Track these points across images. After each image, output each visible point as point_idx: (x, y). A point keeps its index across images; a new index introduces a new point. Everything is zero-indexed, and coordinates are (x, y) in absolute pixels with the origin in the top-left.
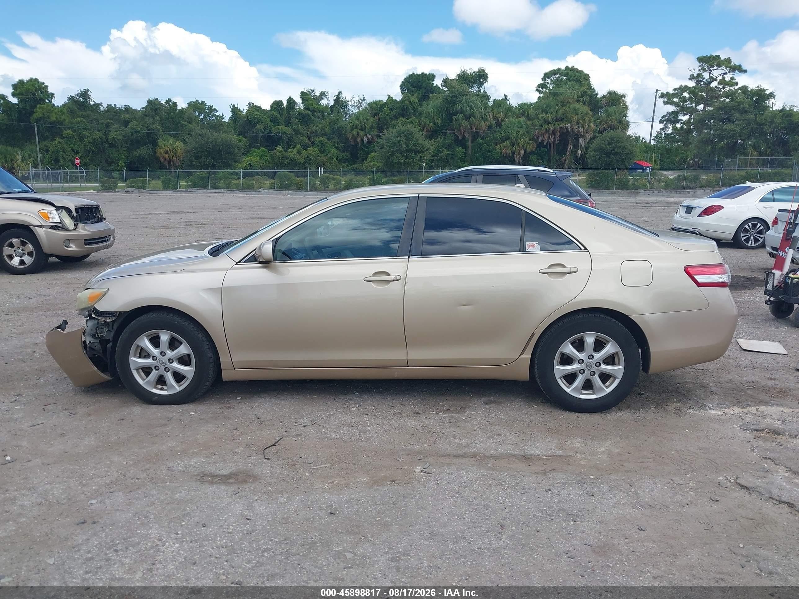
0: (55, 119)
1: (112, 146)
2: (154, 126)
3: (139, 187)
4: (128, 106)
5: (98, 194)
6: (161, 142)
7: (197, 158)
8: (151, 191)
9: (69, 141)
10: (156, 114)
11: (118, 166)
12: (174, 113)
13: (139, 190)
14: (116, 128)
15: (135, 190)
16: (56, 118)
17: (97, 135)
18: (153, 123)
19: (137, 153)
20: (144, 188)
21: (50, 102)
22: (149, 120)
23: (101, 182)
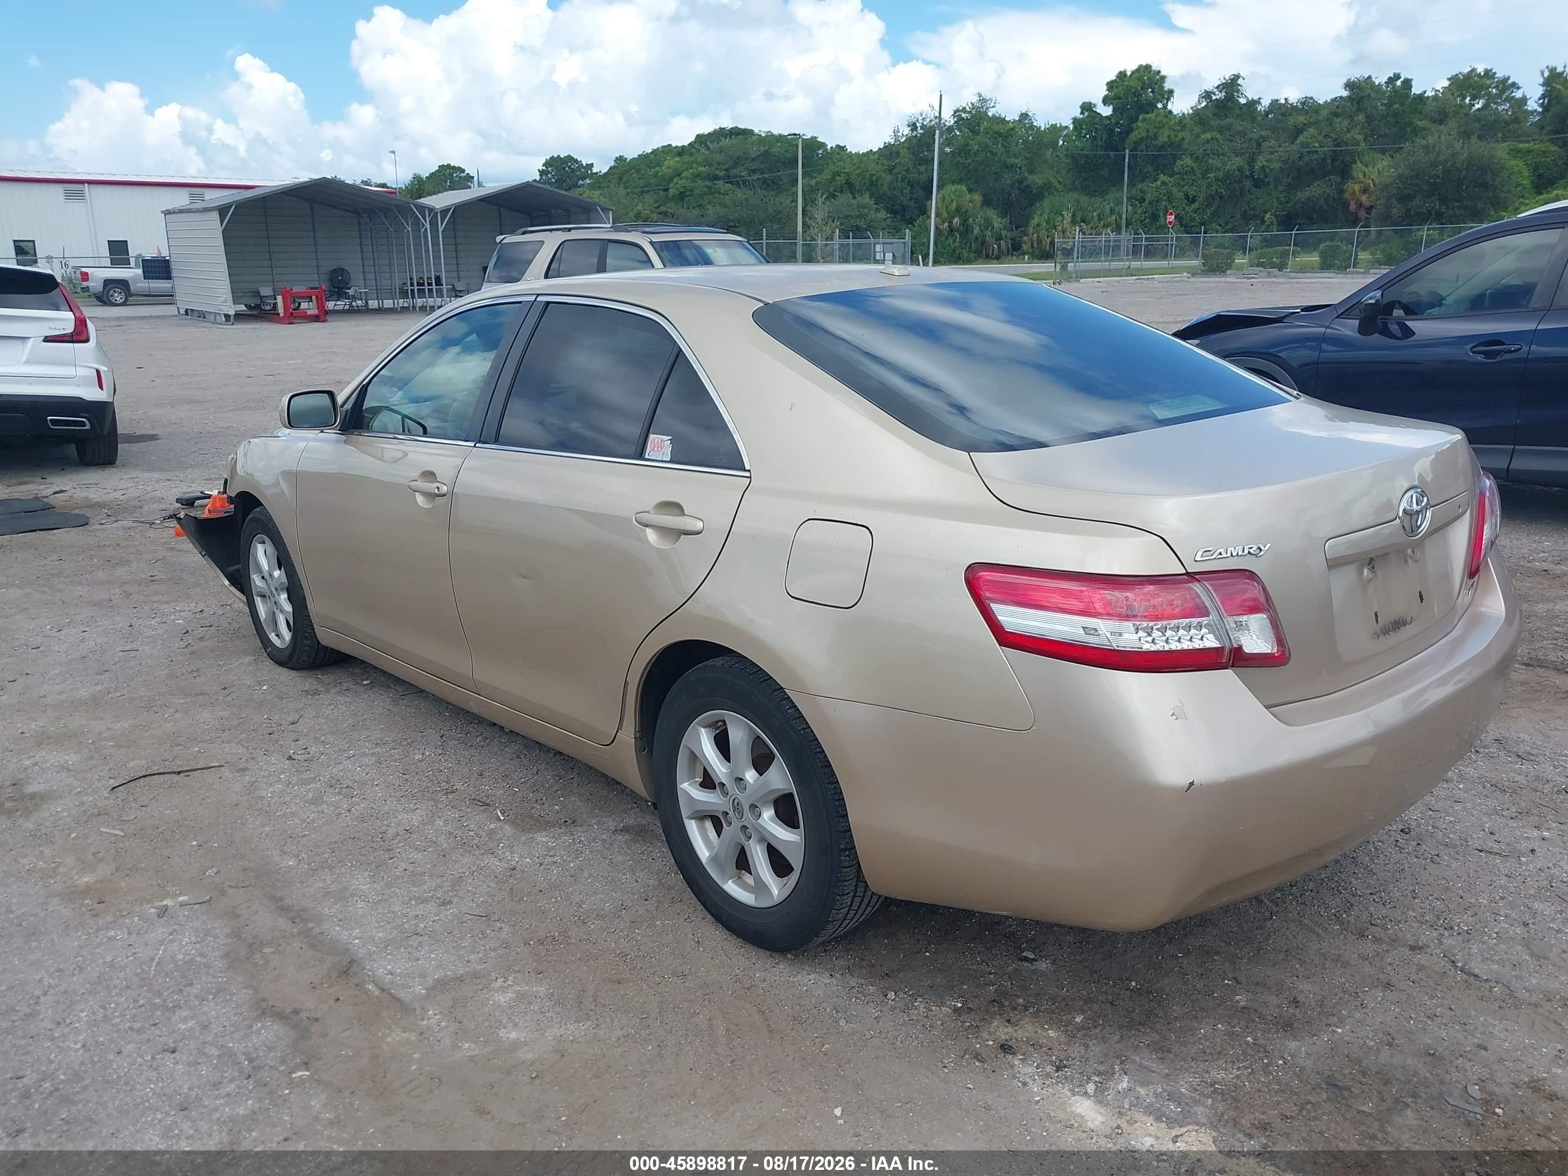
0: (1166, 139)
1: (1258, 183)
2: (1349, 135)
3: (1273, 266)
4: (1311, 98)
5: (1192, 279)
6: (1358, 170)
7: (1403, 199)
8: (1293, 275)
9: (1183, 180)
10: (1359, 109)
11: (1263, 222)
12: (1402, 104)
13: (1269, 272)
14: (1271, 147)
15: (1261, 271)
16: (1169, 137)
17: (1235, 163)
18: (1349, 131)
19: (1302, 195)
20: (1281, 267)
21: (1165, 107)
22: (1341, 124)
23: (1204, 257)
